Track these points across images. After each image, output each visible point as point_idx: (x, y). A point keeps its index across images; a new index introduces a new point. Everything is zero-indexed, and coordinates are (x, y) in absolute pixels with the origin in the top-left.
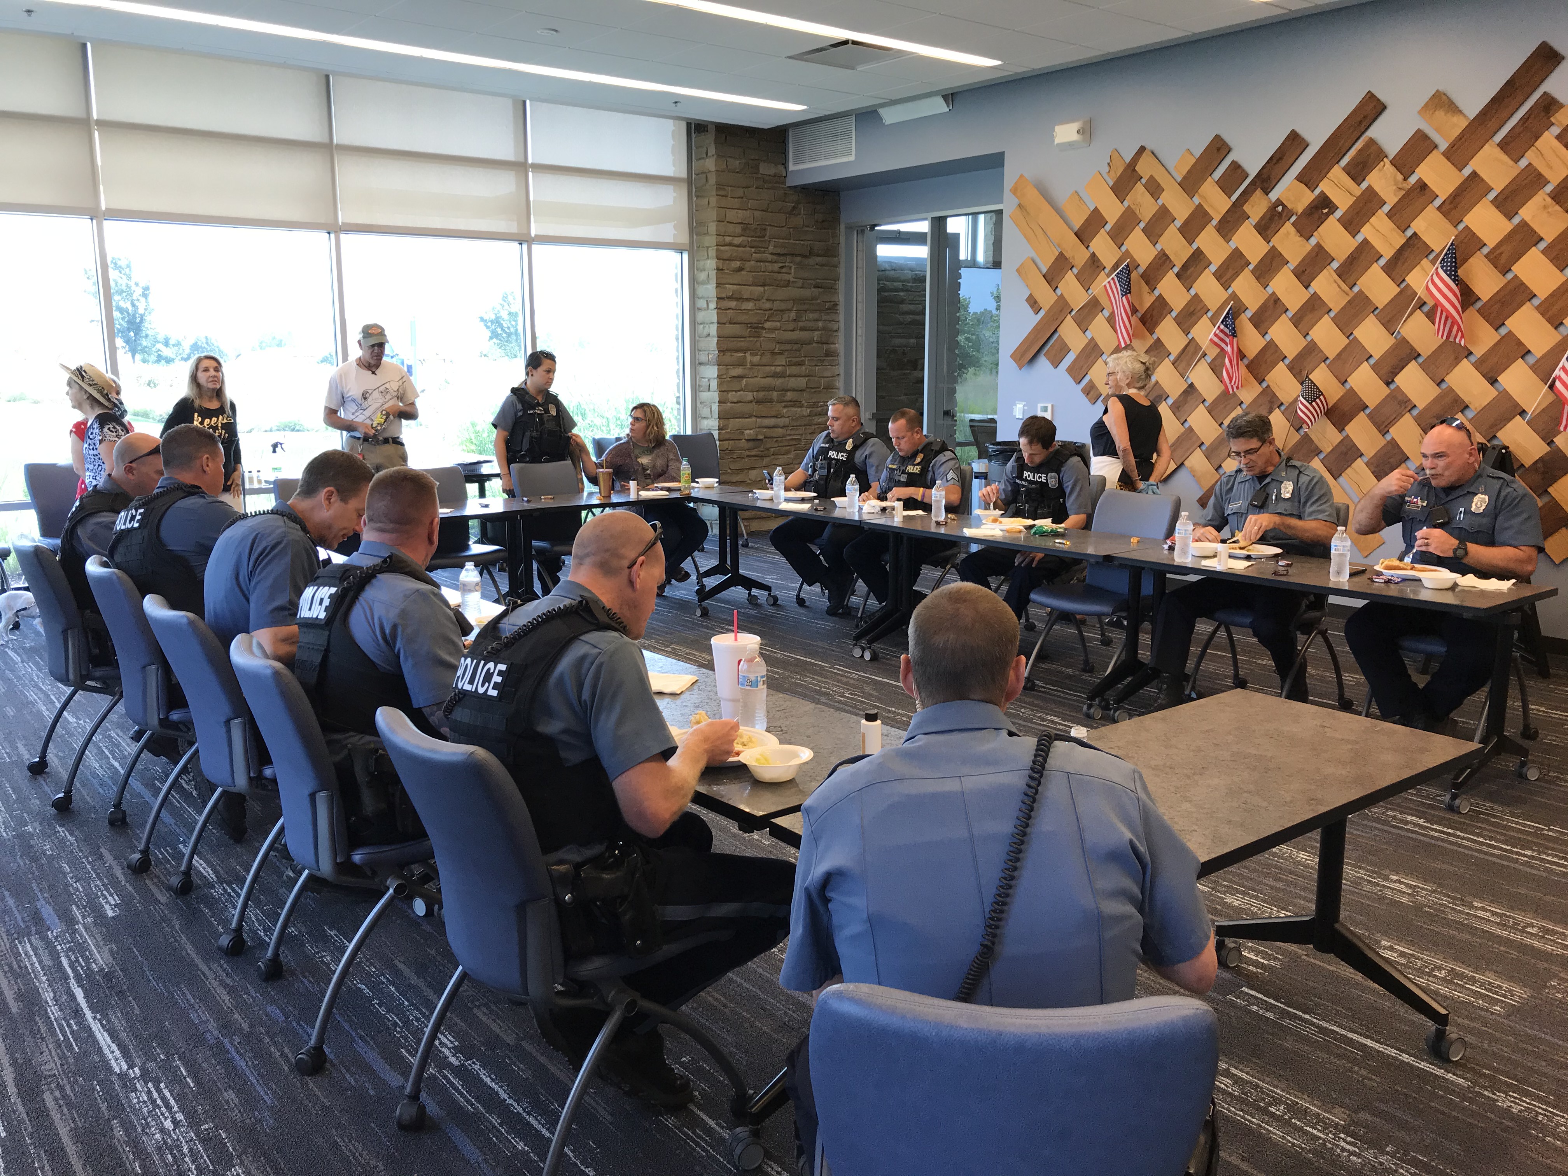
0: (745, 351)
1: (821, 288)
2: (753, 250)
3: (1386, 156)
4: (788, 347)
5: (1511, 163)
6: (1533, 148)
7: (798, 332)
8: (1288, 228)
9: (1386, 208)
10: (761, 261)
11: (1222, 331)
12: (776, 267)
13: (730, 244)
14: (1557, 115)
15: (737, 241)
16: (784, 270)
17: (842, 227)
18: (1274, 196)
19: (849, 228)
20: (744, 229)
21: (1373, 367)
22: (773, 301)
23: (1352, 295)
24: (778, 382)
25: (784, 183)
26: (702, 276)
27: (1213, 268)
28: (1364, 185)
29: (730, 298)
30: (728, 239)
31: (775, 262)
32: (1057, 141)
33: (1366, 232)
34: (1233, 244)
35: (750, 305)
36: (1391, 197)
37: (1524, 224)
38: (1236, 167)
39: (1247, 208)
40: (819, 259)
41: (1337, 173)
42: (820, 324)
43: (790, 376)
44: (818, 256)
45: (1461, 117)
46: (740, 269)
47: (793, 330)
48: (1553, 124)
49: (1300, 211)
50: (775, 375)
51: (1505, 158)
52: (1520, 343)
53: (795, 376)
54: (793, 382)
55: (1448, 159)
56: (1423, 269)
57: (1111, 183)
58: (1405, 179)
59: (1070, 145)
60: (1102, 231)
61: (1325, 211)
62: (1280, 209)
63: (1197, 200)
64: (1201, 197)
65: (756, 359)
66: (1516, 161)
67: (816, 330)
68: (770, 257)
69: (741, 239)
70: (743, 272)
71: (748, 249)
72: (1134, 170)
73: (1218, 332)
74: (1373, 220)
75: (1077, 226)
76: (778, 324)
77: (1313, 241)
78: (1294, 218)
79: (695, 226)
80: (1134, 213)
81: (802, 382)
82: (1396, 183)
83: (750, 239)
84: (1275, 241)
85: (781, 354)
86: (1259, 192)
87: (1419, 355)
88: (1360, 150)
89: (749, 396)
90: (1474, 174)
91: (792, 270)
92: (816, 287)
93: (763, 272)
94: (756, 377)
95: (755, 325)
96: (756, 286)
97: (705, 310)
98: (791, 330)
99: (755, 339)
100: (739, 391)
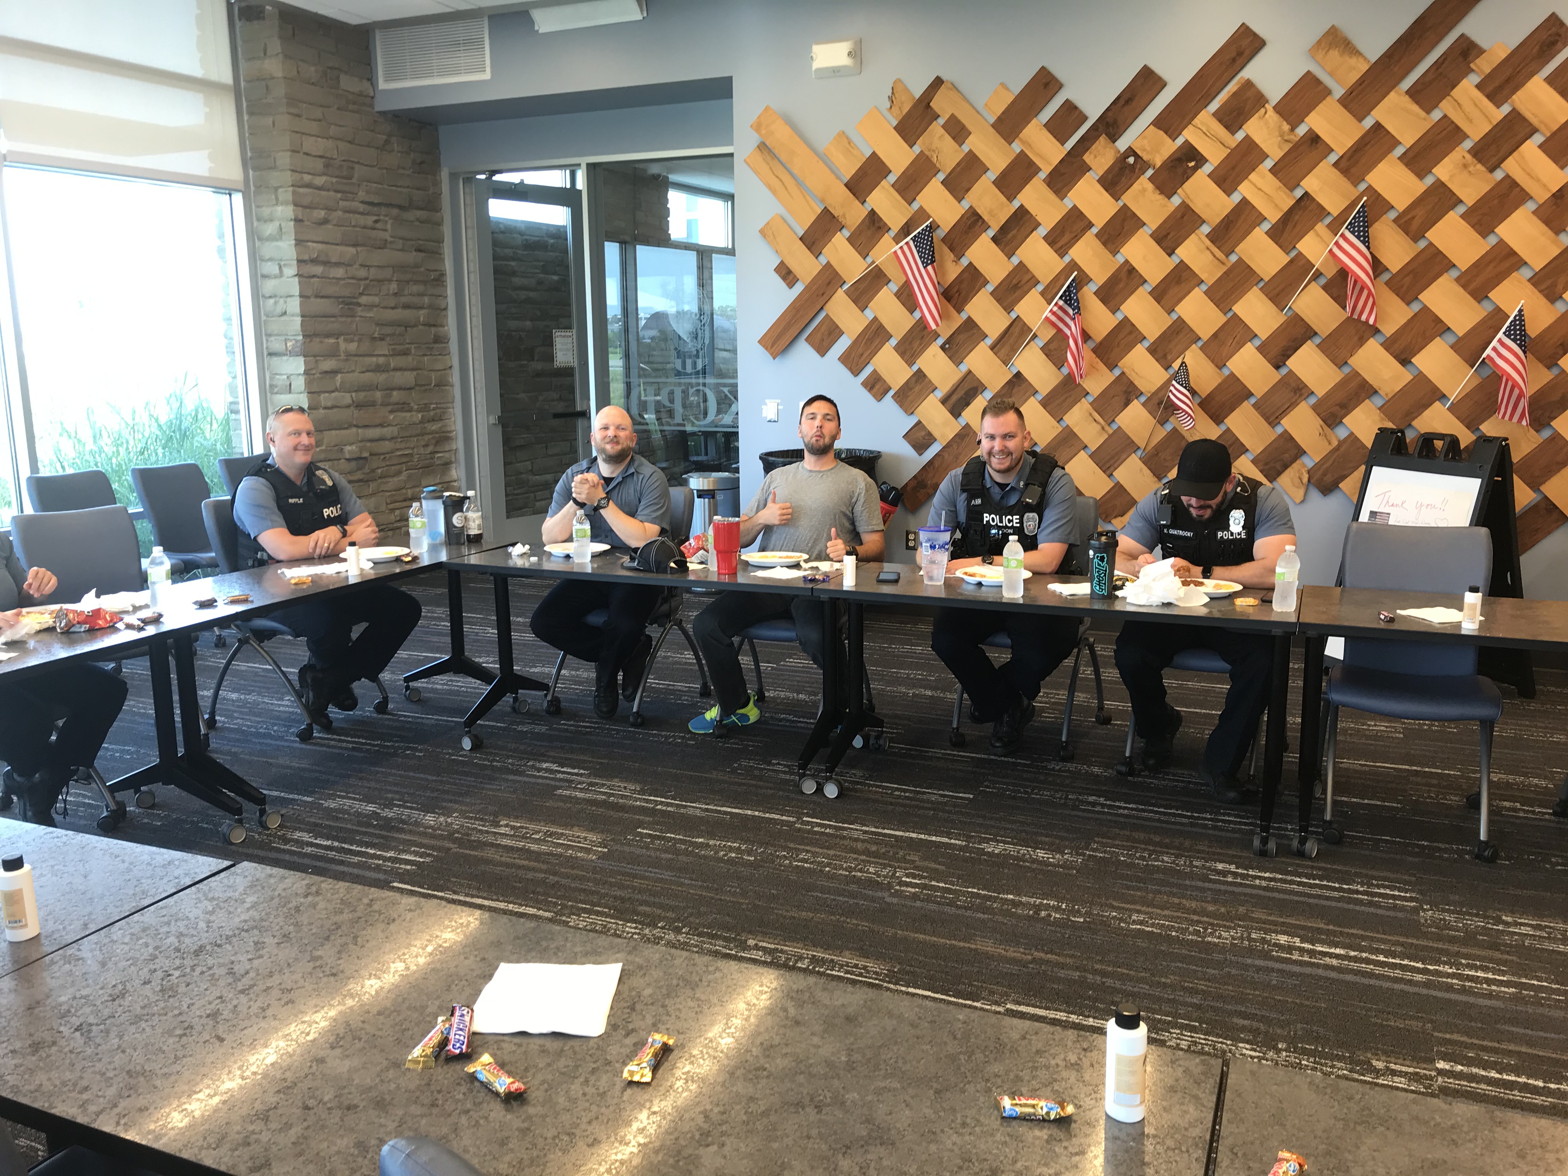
0: (337, 335)
1: (424, 252)
2: (339, 195)
3: (1267, 102)
4: (388, 330)
5: (1423, 114)
6: (1448, 98)
7: (400, 310)
8: (1143, 183)
9: (1269, 163)
10: (349, 212)
11: (1060, 308)
12: (369, 220)
13: (308, 186)
14: (1477, 61)
15: (320, 181)
16: (378, 225)
17: (444, 174)
18: (1122, 144)
19: (453, 176)
20: (327, 166)
21: (1260, 349)
22: (368, 267)
23: (1229, 265)
24: (382, 378)
25: (372, 106)
26: (270, 229)
27: (1042, 231)
28: (1240, 135)
29: (314, 261)
30: (307, 178)
31: (367, 214)
32: (816, 65)
33: (1245, 190)
34: (1068, 203)
35: (339, 272)
36: (1274, 150)
37: (1439, 185)
38: (1069, 107)
39: (1088, 158)
40: (419, 213)
41: (1206, 118)
42: (426, 300)
43: (394, 369)
44: (419, 208)
45: (1361, 60)
46: (325, 222)
48: (1473, 70)
49: (1158, 164)
50: (378, 369)
51: (1415, 108)
52: (1438, 321)
53: (400, 369)
54: (399, 378)
55: (1345, 106)
56: (1318, 235)
57: (895, 123)
58: (1292, 130)
59: (836, 71)
60: (884, 182)
61: (1192, 164)
62: (1131, 160)
63: (1017, 147)
64: (1023, 142)
65: (353, 347)
66: (1428, 112)
67: (421, 308)
68: (362, 208)
69: (323, 179)
70: (329, 226)
71: (332, 193)
72: (928, 106)
73: (1055, 309)
74: (1252, 176)
75: (847, 176)
76: (376, 300)
77: (1176, 201)
78: (1150, 172)
79: (250, 157)
80: (928, 159)
81: (409, 378)
82: (1282, 135)
83: (334, 180)
84: (1128, 198)
85: (382, 339)
86: (1103, 139)
87: (1316, 334)
88: (1235, 95)
89: (347, 399)
90: (1378, 126)
91: (389, 227)
92: (419, 250)
93: (354, 226)
94: (353, 371)
95: (348, 300)
96: (346, 245)
97: (276, 277)
98: (393, 308)
99: (349, 319)
100: (333, 392)
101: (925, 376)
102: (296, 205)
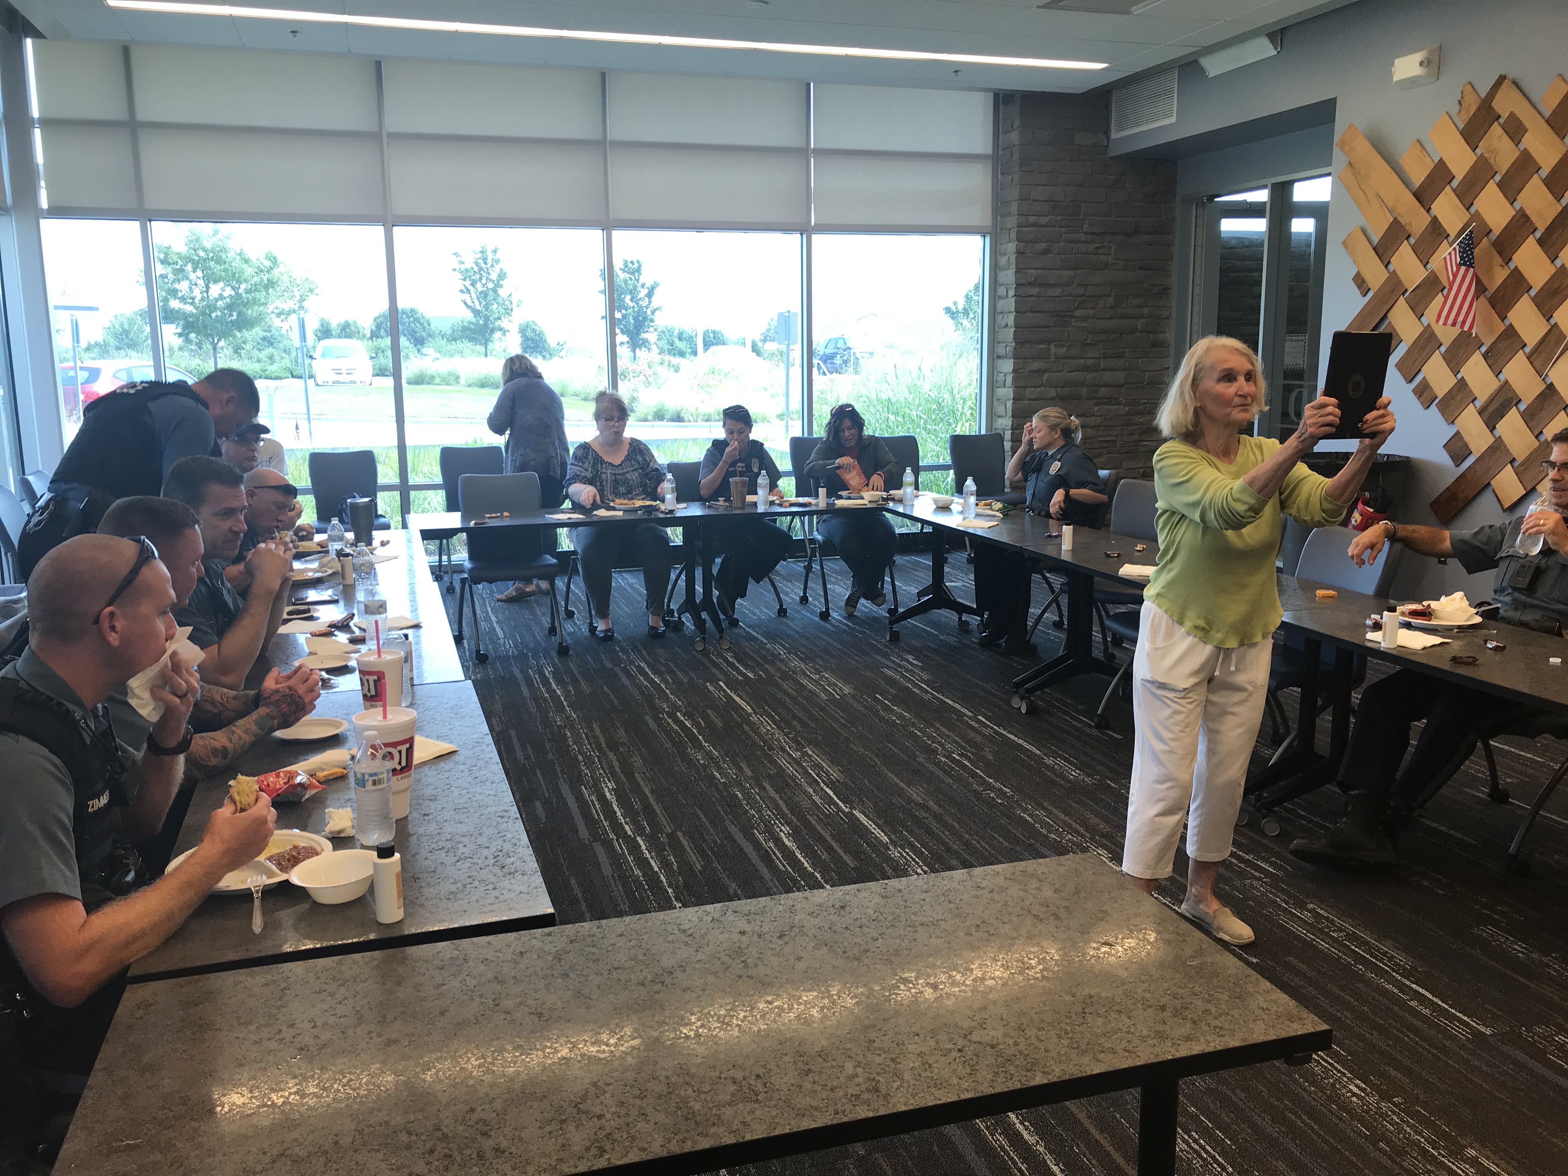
0: (1048, 342)
1: (1149, 269)
2: (1063, 230)
4: (1104, 337)
7: (1116, 320)
10: (1071, 242)
12: (1091, 247)
13: (1033, 225)
15: (1044, 220)
16: (1101, 251)
17: (1178, 200)
19: (1187, 202)
20: (1053, 207)
22: (1086, 286)
24: (1089, 376)
25: (1104, 153)
26: (1002, 261)
29: (1032, 284)
30: (1032, 219)
31: (1090, 242)
32: (1396, 78)
35: (1057, 292)
40: (1147, 237)
42: (1146, 310)
43: (1104, 370)
44: (1147, 233)
46: (1046, 252)
47: (1111, 318)
50: (1086, 369)
53: (1111, 370)
54: (1107, 377)
57: (1461, 127)
60: (1448, 188)
65: (1062, 351)
67: (1142, 317)
68: (1083, 237)
69: (1047, 219)
70: (1050, 255)
71: (1057, 229)
72: (1491, 107)
75: (1416, 184)
76: (1092, 312)
79: (999, 207)
80: (1487, 163)
81: (1120, 376)
83: (1059, 218)
85: (1094, 345)
89: (1052, 392)
91: (1112, 251)
92: (1143, 269)
93: (1075, 253)
94: (1061, 371)
95: (1063, 314)
96: (1064, 269)
98: (1108, 319)
99: (1061, 329)
100: (1039, 387)
101: (1466, 384)
102: (1020, 241)
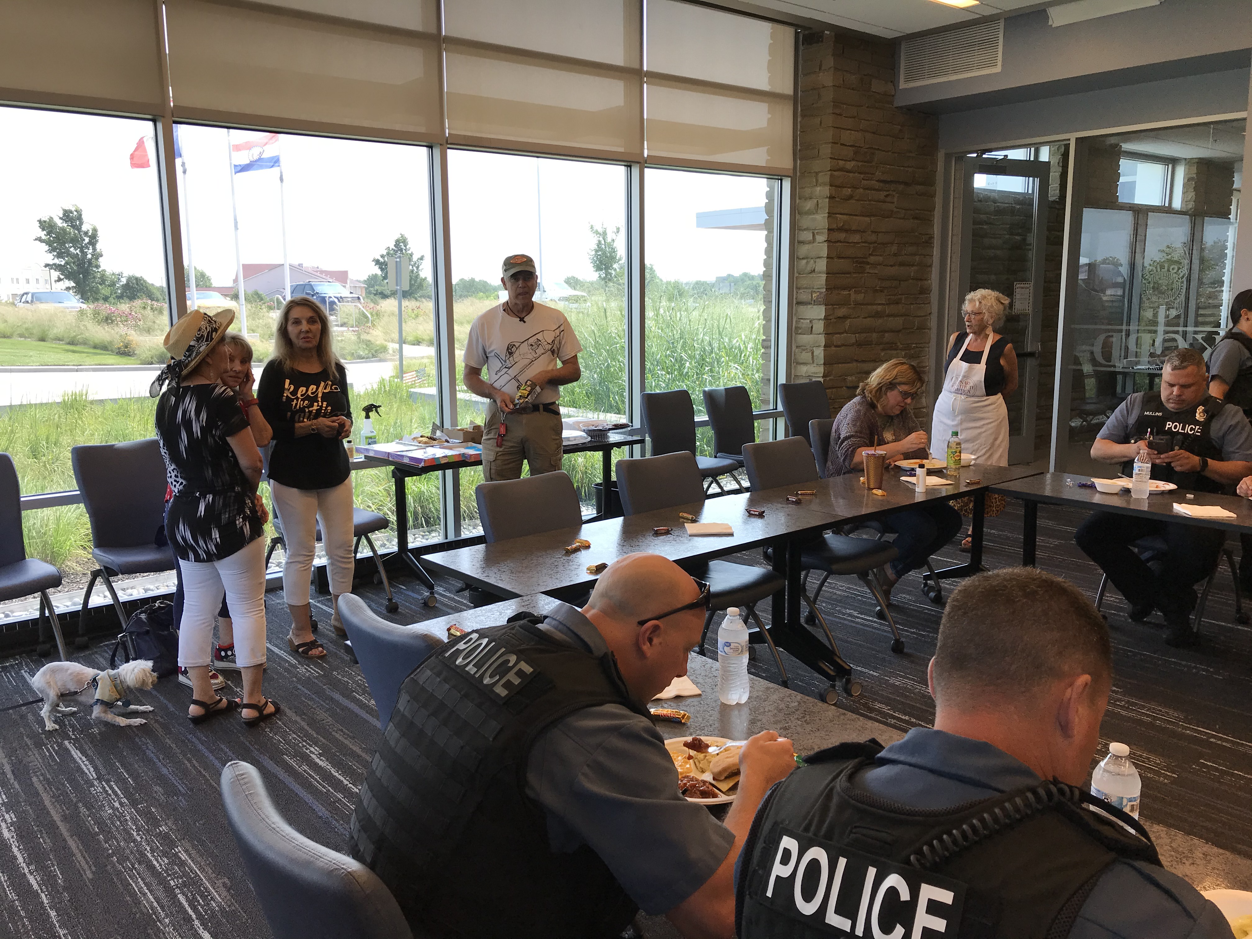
0: (849, 288)
1: (918, 219)
2: (862, 176)
4: (887, 284)
7: (897, 267)
10: (867, 189)
12: (882, 195)
13: (841, 170)
15: (850, 165)
16: (889, 199)
17: (941, 155)
19: (948, 156)
20: (855, 153)
22: (877, 233)
24: (878, 322)
25: (892, 103)
26: (809, 205)
29: (840, 230)
30: (841, 163)
31: (880, 190)
35: (856, 238)
40: (919, 187)
42: (917, 258)
43: (888, 316)
44: (919, 184)
46: (851, 197)
47: (893, 266)
50: (878, 315)
53: (893, 316)
54: (890, 323)
65: (860, 297)
67: (913, 265)
68: (877, 185)
69: (852, 163)
70: (852, 201)
71: (857, 175)
76: (881, 258)
81: (897, 322)
83: (860, 164)
85: (881, 291)
89: (852, 338)
91: (895, 200)
92: (915, 218)
93: (870, 201)
94: (858, 317)
95: (861, 260)
96: (863, 216)
97: (809, 243)
98: (891, 266)
99: (861, 275)
100: (843, 333)
102: (831, 185)
